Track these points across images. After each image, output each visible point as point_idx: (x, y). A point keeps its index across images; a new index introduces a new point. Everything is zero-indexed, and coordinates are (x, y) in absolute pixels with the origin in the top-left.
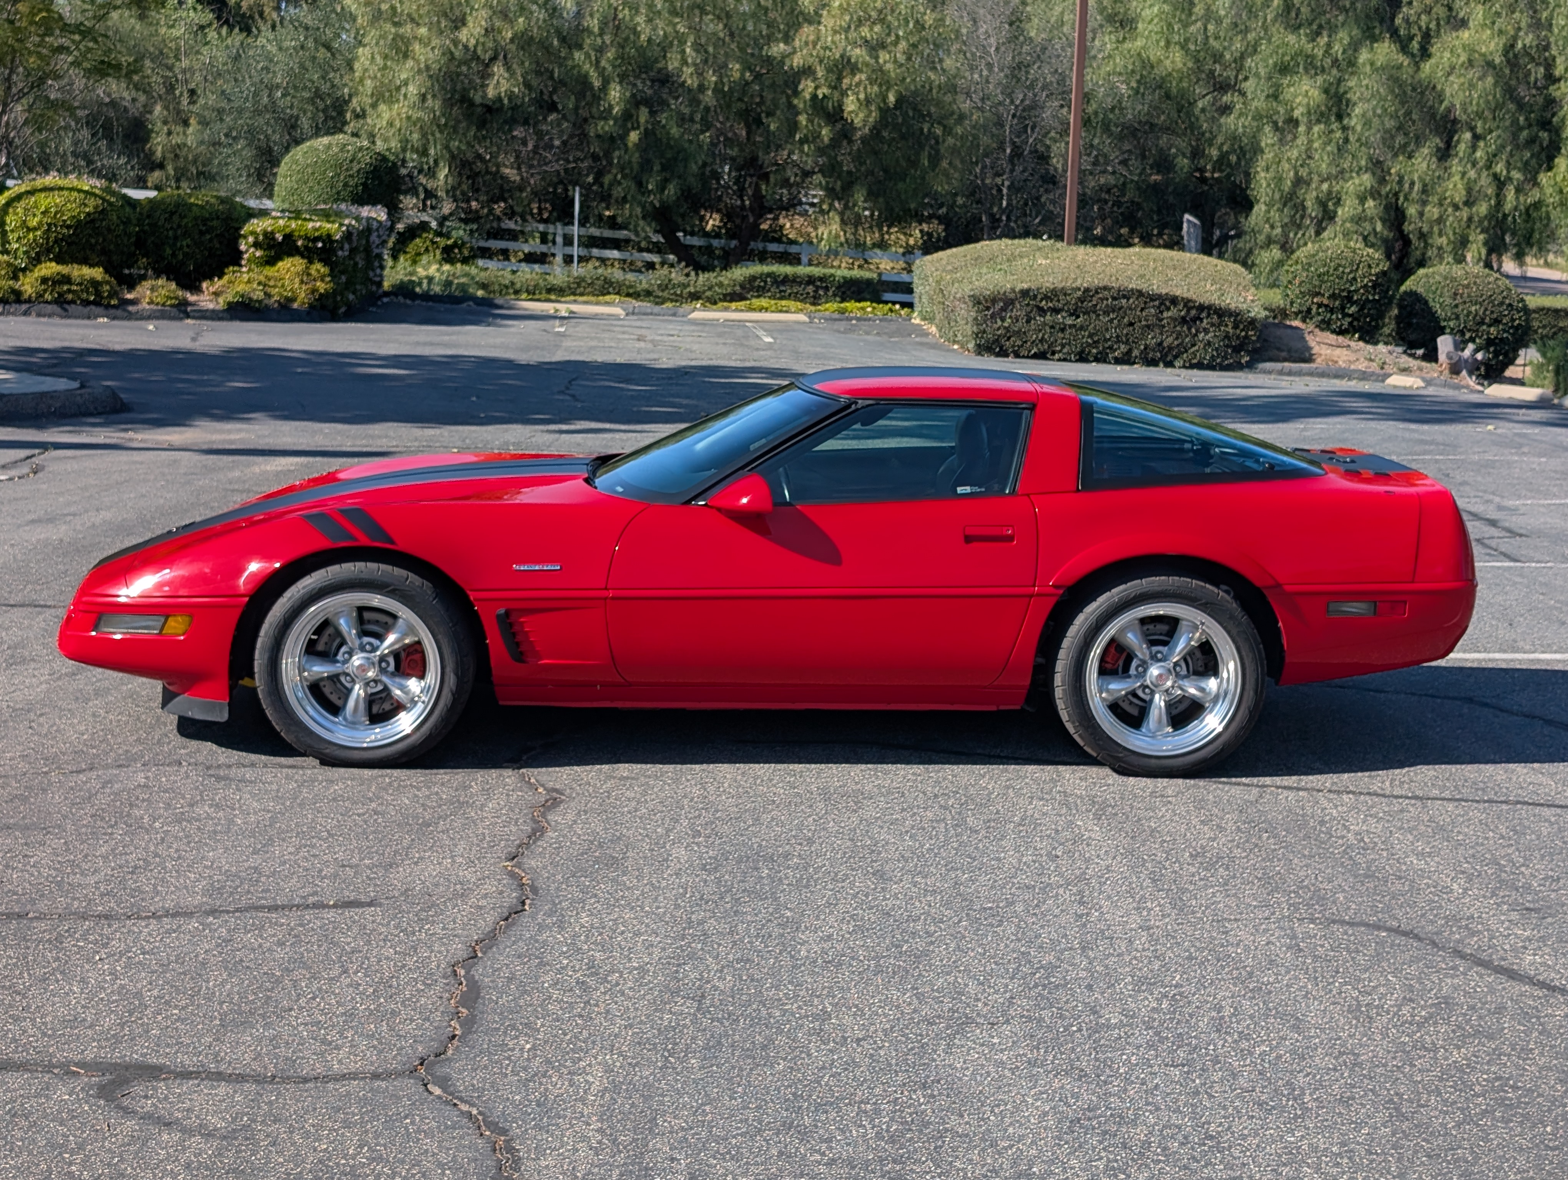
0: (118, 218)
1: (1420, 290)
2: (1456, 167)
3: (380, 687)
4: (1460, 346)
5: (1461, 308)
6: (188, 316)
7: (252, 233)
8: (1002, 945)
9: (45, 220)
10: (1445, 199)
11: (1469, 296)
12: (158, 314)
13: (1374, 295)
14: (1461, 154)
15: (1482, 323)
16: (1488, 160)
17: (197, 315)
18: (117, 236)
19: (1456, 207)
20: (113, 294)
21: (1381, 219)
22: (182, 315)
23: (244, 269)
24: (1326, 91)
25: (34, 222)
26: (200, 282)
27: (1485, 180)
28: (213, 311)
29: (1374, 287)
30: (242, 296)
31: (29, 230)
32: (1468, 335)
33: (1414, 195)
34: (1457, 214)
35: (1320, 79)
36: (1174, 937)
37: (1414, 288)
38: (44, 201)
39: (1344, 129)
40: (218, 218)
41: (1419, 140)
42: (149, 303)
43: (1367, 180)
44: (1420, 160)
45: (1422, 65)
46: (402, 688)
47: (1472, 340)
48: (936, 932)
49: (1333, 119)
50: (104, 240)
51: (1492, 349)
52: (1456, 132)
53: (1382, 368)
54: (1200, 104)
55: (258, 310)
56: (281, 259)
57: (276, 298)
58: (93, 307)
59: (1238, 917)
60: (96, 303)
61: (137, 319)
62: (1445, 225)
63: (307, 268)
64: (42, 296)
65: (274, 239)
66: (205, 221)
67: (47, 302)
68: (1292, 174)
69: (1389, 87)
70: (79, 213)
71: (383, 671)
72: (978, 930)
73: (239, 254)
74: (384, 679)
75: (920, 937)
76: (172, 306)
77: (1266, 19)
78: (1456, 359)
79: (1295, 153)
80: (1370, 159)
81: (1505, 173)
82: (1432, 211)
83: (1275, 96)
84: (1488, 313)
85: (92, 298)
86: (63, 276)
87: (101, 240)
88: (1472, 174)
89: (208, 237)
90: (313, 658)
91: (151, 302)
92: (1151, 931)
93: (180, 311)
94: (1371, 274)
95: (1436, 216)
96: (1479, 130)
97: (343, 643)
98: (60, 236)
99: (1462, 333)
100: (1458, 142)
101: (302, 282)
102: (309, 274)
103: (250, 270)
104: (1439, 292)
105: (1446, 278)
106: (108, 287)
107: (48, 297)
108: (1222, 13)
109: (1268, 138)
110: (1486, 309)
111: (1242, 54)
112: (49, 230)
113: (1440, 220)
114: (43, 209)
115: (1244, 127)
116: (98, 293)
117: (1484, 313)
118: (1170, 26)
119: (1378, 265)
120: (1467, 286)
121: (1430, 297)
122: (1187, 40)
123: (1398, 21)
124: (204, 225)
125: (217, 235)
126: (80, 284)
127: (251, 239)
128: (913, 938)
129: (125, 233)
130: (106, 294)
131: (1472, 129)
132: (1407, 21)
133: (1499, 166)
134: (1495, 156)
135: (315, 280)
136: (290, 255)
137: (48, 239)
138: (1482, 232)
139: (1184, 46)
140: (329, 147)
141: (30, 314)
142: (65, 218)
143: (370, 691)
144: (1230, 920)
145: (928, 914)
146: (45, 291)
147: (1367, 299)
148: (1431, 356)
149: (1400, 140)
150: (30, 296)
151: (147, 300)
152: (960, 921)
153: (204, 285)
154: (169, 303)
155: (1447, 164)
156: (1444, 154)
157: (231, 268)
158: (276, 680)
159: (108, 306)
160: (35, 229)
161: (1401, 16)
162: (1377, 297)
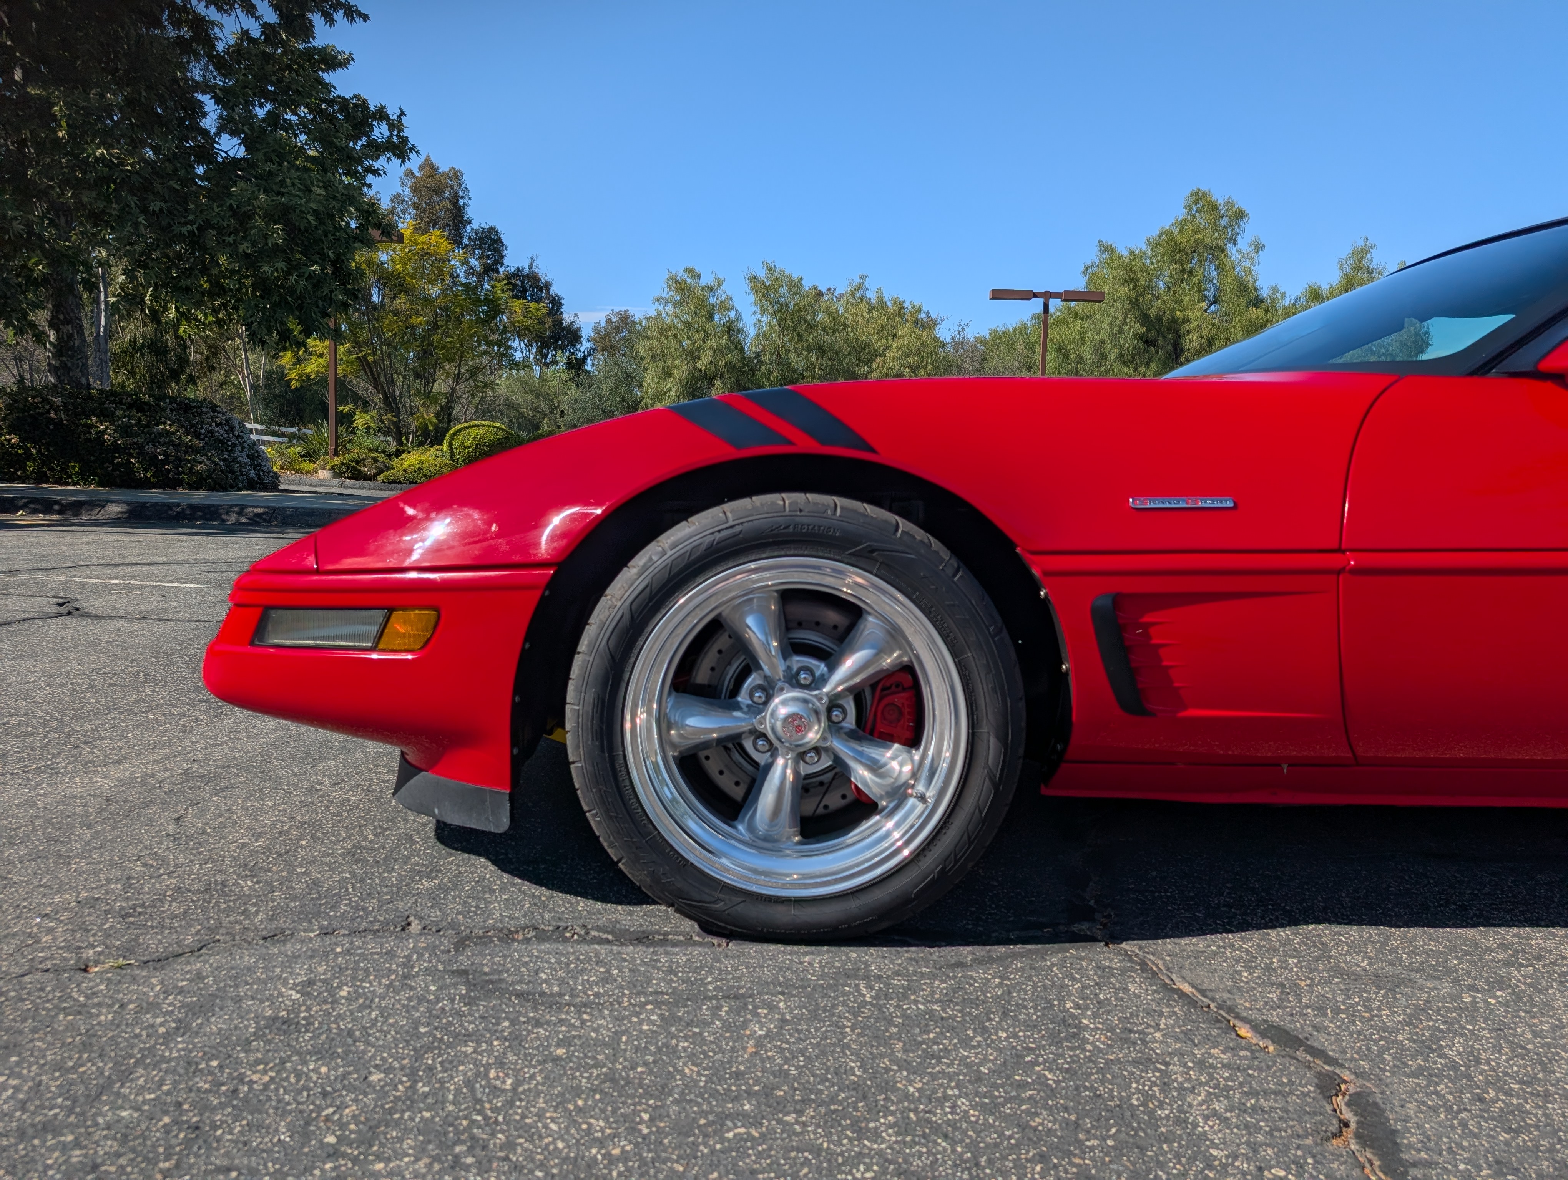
3: (826, 762)
9: (475, 442)
31: (466, 447)
46: (875, 767)
71: (834, 727)
74: (838, 745)
90: (688, 699)
97: (750, 666)
98: (485, 450)
108: (1087, 357)
112: (477, 447)
114: (473, 435)
137: (476, 452)
142: (485, 440)
143: (804, 770)
158: (611, 748)
160: (469, 447)
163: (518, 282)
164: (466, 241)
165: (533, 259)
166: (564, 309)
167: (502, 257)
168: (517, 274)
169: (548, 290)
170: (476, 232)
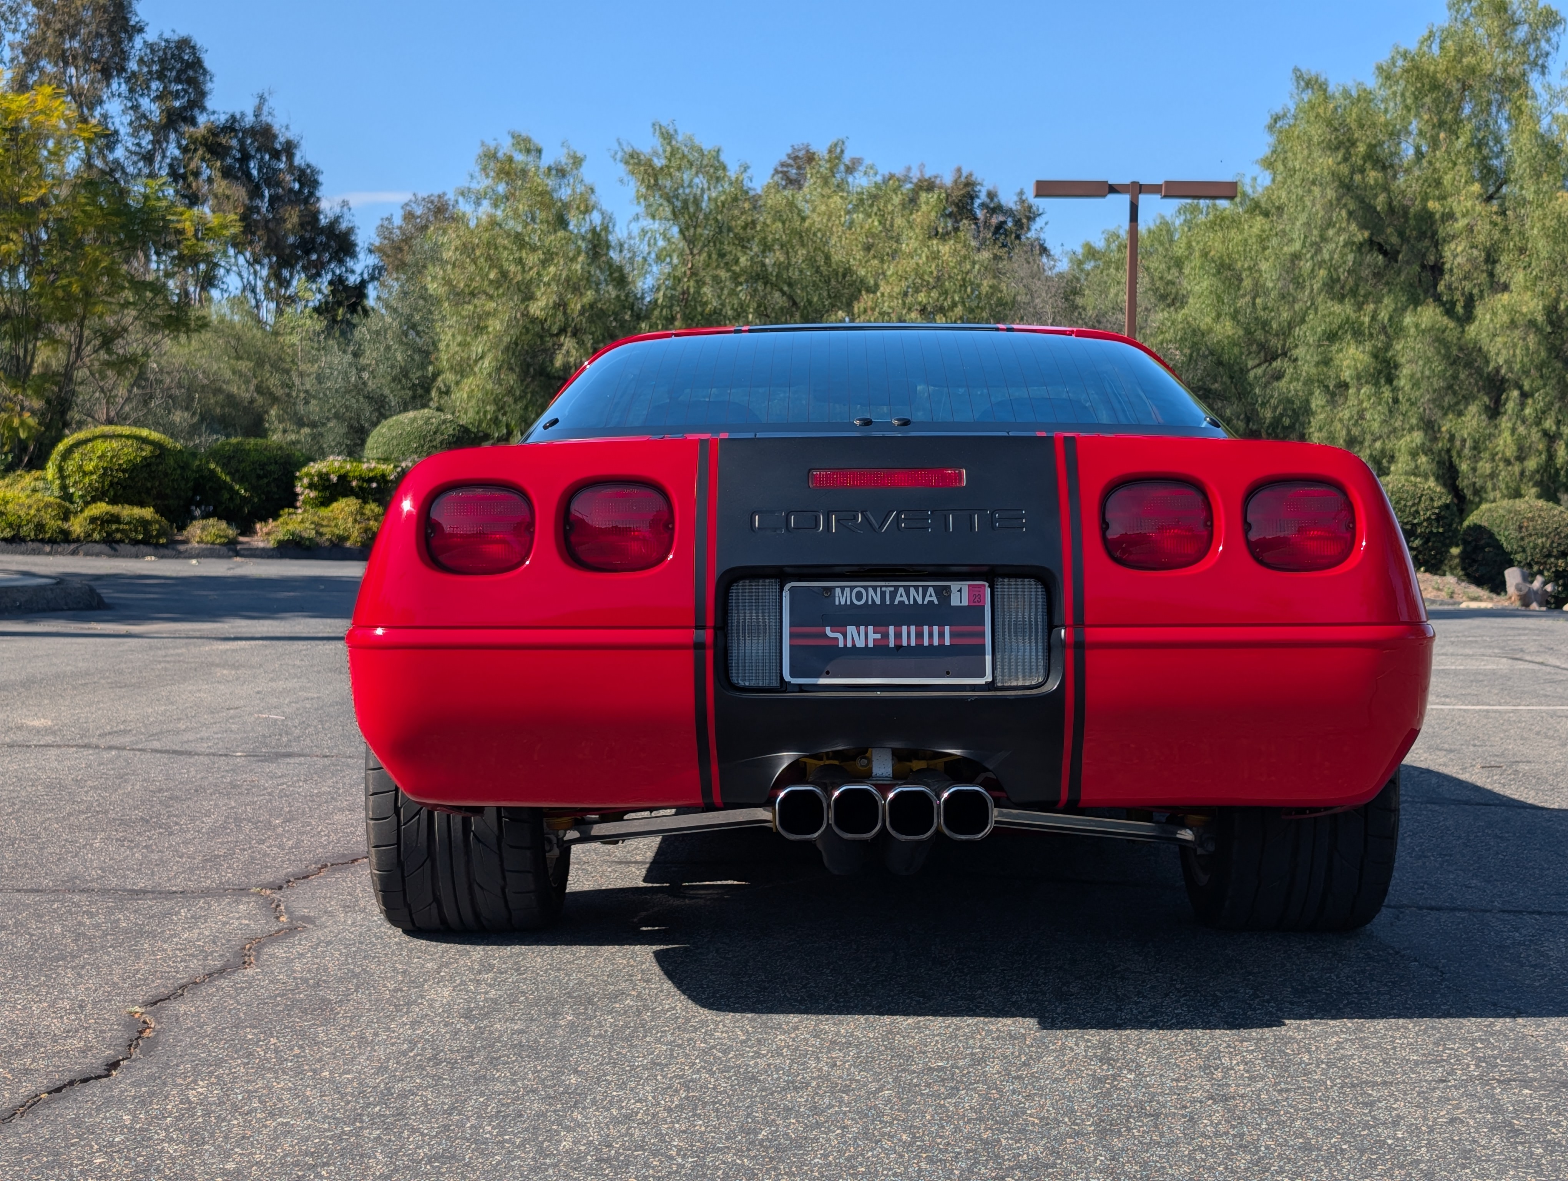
0: (176, 462)
1: (1485, 524)
2: (1505, 423)
4: (1529, 578)
5: (1526, 541)
6: (238, 554)
7: (307, 474)
8: (949, 1128)
9: (101, 464)
10: (1497, 454)
11: (1535, 529)
12: (206, 552)
13: (1437, 527)
14: (1510, 412)
15: (1549, 555)
16: (1537, 416)
17: (246, 553)
18: (173, 480)
19: (1508, 462)
20: (161, 533)
21: (1434, 474)
22: (231, 553)
23: (300, 511)
24: (1375, 356)
25: (90, 467)
26: (254, 523)
27: (1535, 435)
28: (263, 549)
29: (1438, 520)
30: (293, 534)
31: (85, 474)
32: (1535, 568)
33: (1466, 451)
34: (1510, 468)
35: (1368, 346)
36: (1272, 1113)
37: (1479, 523)
38: (101, 446)
39: (1395, 390)
40: (276, 463)
41: (1467, 399)
42: (198, 542)
43: (1418, 437)
44: (1469, 417)
45: (1467, 328)
47: (1540, 572)
48: (830, 1106)
49: (1382, 381)
50: (160, 484)
51: (1561, 582)
52: (1504, 391)
53: (1451, 597)
54: (1252, 374)
55: (308, 548)
56: (336, 500)
57: (328, 536)
58: (142, 546)
59: (1389, 1078)
60: (145, 542)
61: (185, 558)
62: (1498, 480)
63: (361, 508)
64: (90, 535)
65: (328, 480)
66: (263, 466)
67: (95, 542)
68: (1344, 433)
69: (1435, 348)
70: (135, 458)
72: (909, 1103)
73: (296, 495)
75: (798, 1115)
76: (221, 544)
77: (1312, 290)
78: (1525, 590)
79: (1346, 414)
80: (1421, 419)
81: (1554, 428)
82: (1484, 467)
83: (1326, 362)
84: (1555, 545)
85: (141, 537)
86: (112, 515)
87: (157, 484)
88: (1522, 430)
89: (266, 480)
91: (201, 541)
92: (1231, 1103)
93: (230, 550)
94: (1433, 507)
95: (1488, 471)
96: (1526, 387)
98: (116, 480)
99: (1530, 566)
100: (1507, 399)
101: (355, 521)
102: (362, 514)
103: (305, 511)
104: (1503, 525)
105: (1510, 512)
106: (157, 526)
107: (96, 536)
108: (1270, 285)
109: (1318, 401)
110: (1553, 542)
111: (1289, 324)
112: (104, 474)
113: (1493, 475)
114: (99, 453)
115: (1296, 390)
116: (146, 532)
117: (1551, 545)
118: (1220, 299)
119: (1440, 498)
120: (1532, 519)
121: (1495, 530)
122: (1237, 312)
123: (1441, 287)
124: (262, 469)
125: (275, 479)
126: (129, 523)
127: (306, 481)
128: (785, 1119)
129: (183, 478)
130: (155, 533)
131: (1520, 388)
132: (1449, 287)
133: (1548, 422)
134: (1543, 412)
135: (368, 519)
136: (345, 495)
137: (103, 482)
138: (1534, 486)
139: (1234, 316)
140: (414, 420)
141: (78, 554)
142: (121, 462)
144: (1375, 1084)
145: (826, 1078)
146: (93, 530)
147: (1431, 532)
148: (1498, 586)
149: (1448, 400)
150: (78, 536)
151: (197, 539)
152: (881, 1089)
153: (258, 526)
154: (218, 541)
155: (1497, 422)
156: (1494, 412)
157: (286, 510)
159: (157, 545)
160: (92, 473)
161: (1442, 283)
162: (1441, 530)
163: (234, 143)
164: (133, 66)
165: (262, 99)
166: (321, 192)
167: (202, 94)
168: (231, 127)
169: (290, 156)
170: (151, 47)
